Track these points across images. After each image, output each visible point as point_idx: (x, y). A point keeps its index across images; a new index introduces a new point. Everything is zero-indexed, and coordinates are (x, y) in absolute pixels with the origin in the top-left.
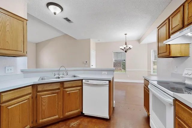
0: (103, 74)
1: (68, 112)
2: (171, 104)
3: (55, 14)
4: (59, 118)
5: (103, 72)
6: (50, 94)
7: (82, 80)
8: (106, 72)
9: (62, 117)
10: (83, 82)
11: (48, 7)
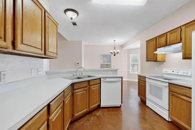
0: (109, 73)
1: (92, 105)
2: (166, 87)
3: (72, 19)
4: (87, 112)
5: (109, 72)
6: (81, 91)
7: (100, 79)
8: (111, 72)
9: (88, 110)
10: (101, 80)
11: (65, 14)
